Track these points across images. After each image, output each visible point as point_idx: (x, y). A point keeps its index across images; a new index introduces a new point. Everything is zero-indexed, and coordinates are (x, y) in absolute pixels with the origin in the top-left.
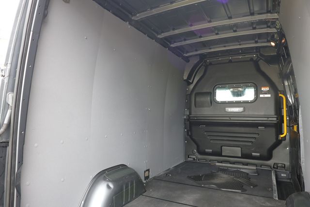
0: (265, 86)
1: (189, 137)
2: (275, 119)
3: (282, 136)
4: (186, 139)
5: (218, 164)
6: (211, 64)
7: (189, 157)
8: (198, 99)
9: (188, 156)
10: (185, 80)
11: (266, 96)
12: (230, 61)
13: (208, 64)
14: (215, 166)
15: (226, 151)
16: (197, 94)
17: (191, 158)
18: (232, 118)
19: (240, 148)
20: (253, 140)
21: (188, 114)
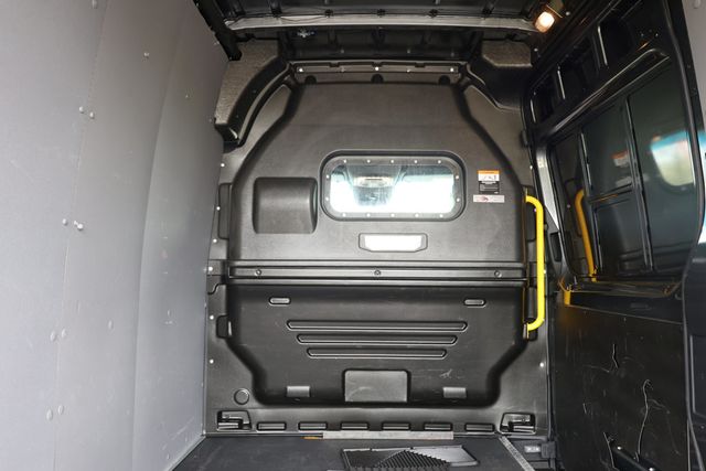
0: (489, 168)
1: (222, 343)
2: (518, 274)
3: (531, 327)
4: (211, 351)
5: (329, 435)
6: (311, 80)
7: (220, 419)
8: (265, 202)
9: (220, 414)
10: (219, 128)
11: (491, 199)
12: (377, 79)
13: (301, 80)
14: (320, 441)
15: (359, 384)
16: (262, 184)
17: (228, 420)
18: (385, 273)
19: (403, 375)
20: (448, 344)
21: (223, 256)
